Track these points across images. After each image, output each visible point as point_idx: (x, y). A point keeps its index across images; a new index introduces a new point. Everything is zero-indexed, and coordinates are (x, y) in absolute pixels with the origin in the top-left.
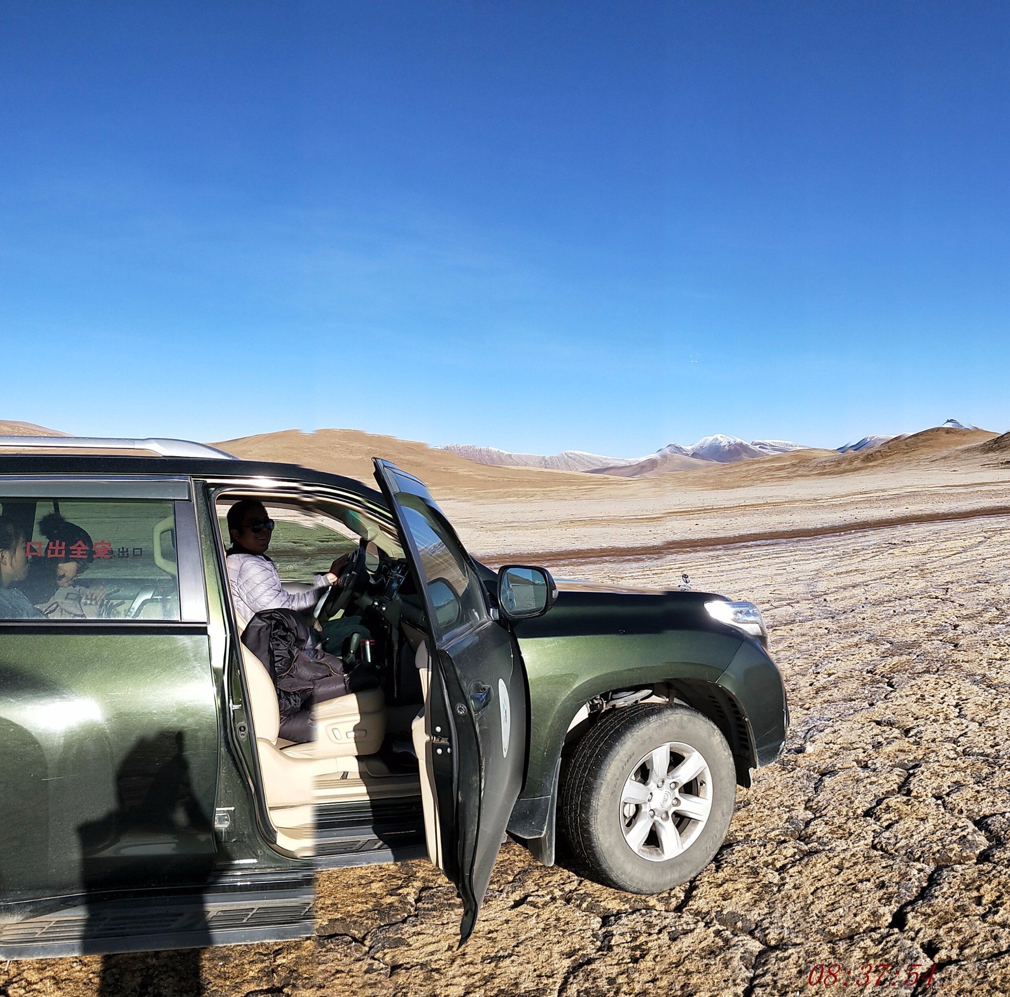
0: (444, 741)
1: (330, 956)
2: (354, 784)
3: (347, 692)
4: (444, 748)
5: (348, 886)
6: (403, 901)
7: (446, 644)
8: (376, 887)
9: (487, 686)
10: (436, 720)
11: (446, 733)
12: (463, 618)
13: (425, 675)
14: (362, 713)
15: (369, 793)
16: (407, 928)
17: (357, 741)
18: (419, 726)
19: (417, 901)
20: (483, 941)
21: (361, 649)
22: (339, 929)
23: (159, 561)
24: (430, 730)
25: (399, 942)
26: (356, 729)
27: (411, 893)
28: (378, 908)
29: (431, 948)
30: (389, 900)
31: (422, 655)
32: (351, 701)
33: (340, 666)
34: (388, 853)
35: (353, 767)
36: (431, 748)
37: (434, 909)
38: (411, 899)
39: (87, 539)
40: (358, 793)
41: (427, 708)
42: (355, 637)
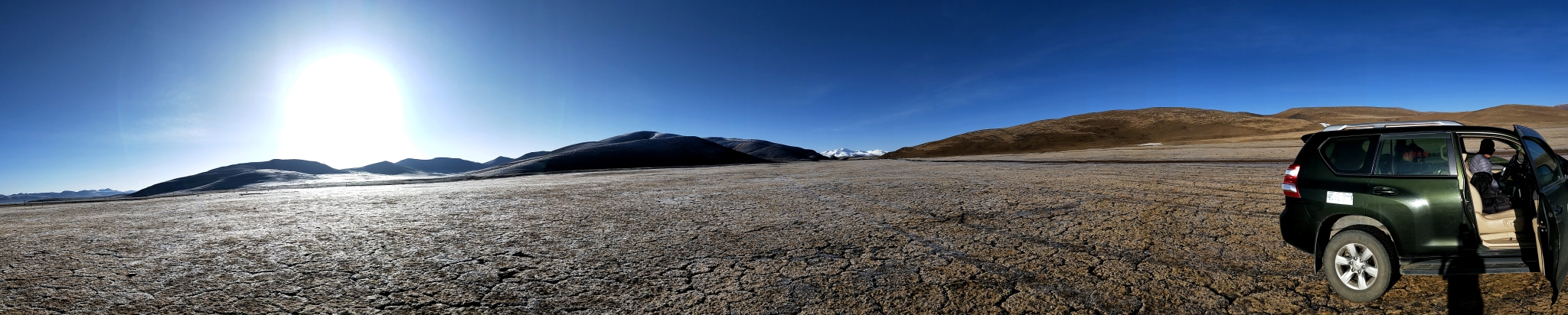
0: (1544, 227)
1: (1507, 305)
2: (1514, 242)
3: (1511, 208)
4: (1544, 229)
5: (1514, 281)
6: (1535, 287)
7: (1544, 191)
8: (1525, 282)
9: (1561, 206)
10: (1541, 218)
11: (1545, 224)
12: (1554, 179)
13: (1536, 203)
14: (1517, 216)
15: (1520, 246)
16: (1536, 299)
17: (1515, 226)
18: (1535, 221)
19: (1541, 289)
20: (1564, 307)
21: (1517, 192)
22: (1511, 296)
23: (1443, 157)
24: (1539, 223)
25: (1533, 303)
26: (1514, 222)
27: (1538, 285)
28: (1525, 289)
29: (1544, 307)
30: (1530, 287)
31: (1535, 195)
32: (1512, 212)
33: (1508, 199)
34: (1528, 269)
35: (1514, 236)
36: (1539, 229)
37: (1546, 292)
38: (1538, 288)
39: (1422, 151)
40: (1516, 245)
41: (1538, 215)
42: (1515, 188)
